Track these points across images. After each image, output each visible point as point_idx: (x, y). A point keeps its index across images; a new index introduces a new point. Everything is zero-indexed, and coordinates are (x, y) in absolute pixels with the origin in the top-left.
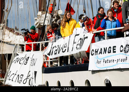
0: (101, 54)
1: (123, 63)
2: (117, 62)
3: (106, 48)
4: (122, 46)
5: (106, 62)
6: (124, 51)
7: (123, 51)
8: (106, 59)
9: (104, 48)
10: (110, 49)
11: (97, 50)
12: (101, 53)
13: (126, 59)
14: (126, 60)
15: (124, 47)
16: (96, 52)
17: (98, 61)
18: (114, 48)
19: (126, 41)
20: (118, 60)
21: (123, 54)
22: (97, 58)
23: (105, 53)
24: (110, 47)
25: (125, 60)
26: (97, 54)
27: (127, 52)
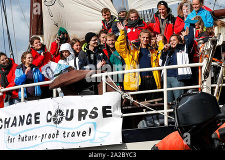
0: (16, 126)
1: (52, 141)
2: (42, 139)
3: (24, 116)
4: (50, 113)
5: (23, 140)
6: (54, 121)
7: (52, 120)
8: (23, 135)
9: (20, 116)
10: (29, 118)
11: (7, 120)
12: (14, 124)
13: (57, 134)
14: (57, 135)
15: (53, 113)
16: (7, 123)
17: (10, 139)
18: (37, 116)
19: (56, 103)
20: (43, 135)
21: (52, 126)
22: (9, 133)
23: (22, 125)
25: (56, 136)
26: (8, 127)
27: (60, 122)
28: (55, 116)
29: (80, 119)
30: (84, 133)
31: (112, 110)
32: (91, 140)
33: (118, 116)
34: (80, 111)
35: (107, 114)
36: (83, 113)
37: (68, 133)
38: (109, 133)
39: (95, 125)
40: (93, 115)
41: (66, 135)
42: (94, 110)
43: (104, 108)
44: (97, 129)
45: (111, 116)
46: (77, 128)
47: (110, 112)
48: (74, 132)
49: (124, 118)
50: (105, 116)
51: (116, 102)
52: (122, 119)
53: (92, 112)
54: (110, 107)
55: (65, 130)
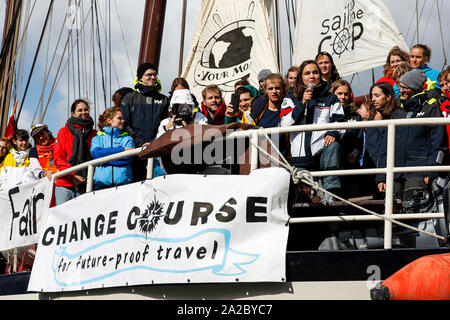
0: (76, 240)
1: (133, 268)
2: (118, 263)
3: (89, 219)
4: (136, 210)
5: (83, 267)
6: (141, 225)
7: (138, 224)
8: (85, 257)
9: (83, 220)
10: (100, 222)
11: (63, 230)
12: (74, 236)
13: (146, 253)
14: (144, 254)
15: (143, 212)
16: (62, 234)
17: (63, 264)
18: (113, 218)
19: (150, 190)
20: (119, 256)
21: (136, 236)
22: (64, 253)
23: (88, 237)
24: (101, 217)
25: (142, 256)
26: (64, 242)
27: (152, 227)
28: (145, 216)
29: (194, 223)
30: (202, 252)
31: (267, 206)
32: (216, 269)
33: (280, 221)
34: (197, 206)
35: (257, 214)
36: (203, 210)
37: (169, 250)
38: (258, 256)
39: (227, 235)
40: (225, 214)
41: (163, 254)
42: (228, 204)
43: (251, 201)
44: (231, 246)
45: (264, 219)
46: (188, 239)
47: (264, 210)
48: (179, 249)
49: (293, 227)
50: (251, 218)
51: (276, 191)
52: (288, 228)
53: (224, 208)
54: (264, 200)
55: (162, 244)
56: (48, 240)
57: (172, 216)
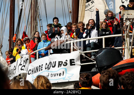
3: (37, 67)
4: (46, 64)
7: (47, 68)
11: (33, 70)
12: (35, 72)
13: (49, 75)
15: (48, 64)
17: (33, 80)
18: (42, 66)
19: (49, 58)
21: (47, 71)
22: (33, 77)
23: (38, 72)
24: (40, 66)
26: (33, 74)
27: (50, 68)
28: (48, 66)
29: (59, 67)
30: (60, 74)
31: (75, 61)
32: (64, 78)
33: (78, 65)
34: (59, 62)
36: (61, 63)
37: (53, 74)
38: (73, 74)
39: (66, 69)
40: (65, 64)
41: (52, 75)
42: (66, 61)
43: (71, 60)
44: (67, 72)
45: (75, 65)
46: (57, 71)
47: (74, 62)
48: (55, 74)
49: (82, 66)
50: (71, 65)
51: (77, 57)
52: (80, 67)
53: (65, 63)
55: (51, 73)
56: (29, 73)
57: (53, 65)
